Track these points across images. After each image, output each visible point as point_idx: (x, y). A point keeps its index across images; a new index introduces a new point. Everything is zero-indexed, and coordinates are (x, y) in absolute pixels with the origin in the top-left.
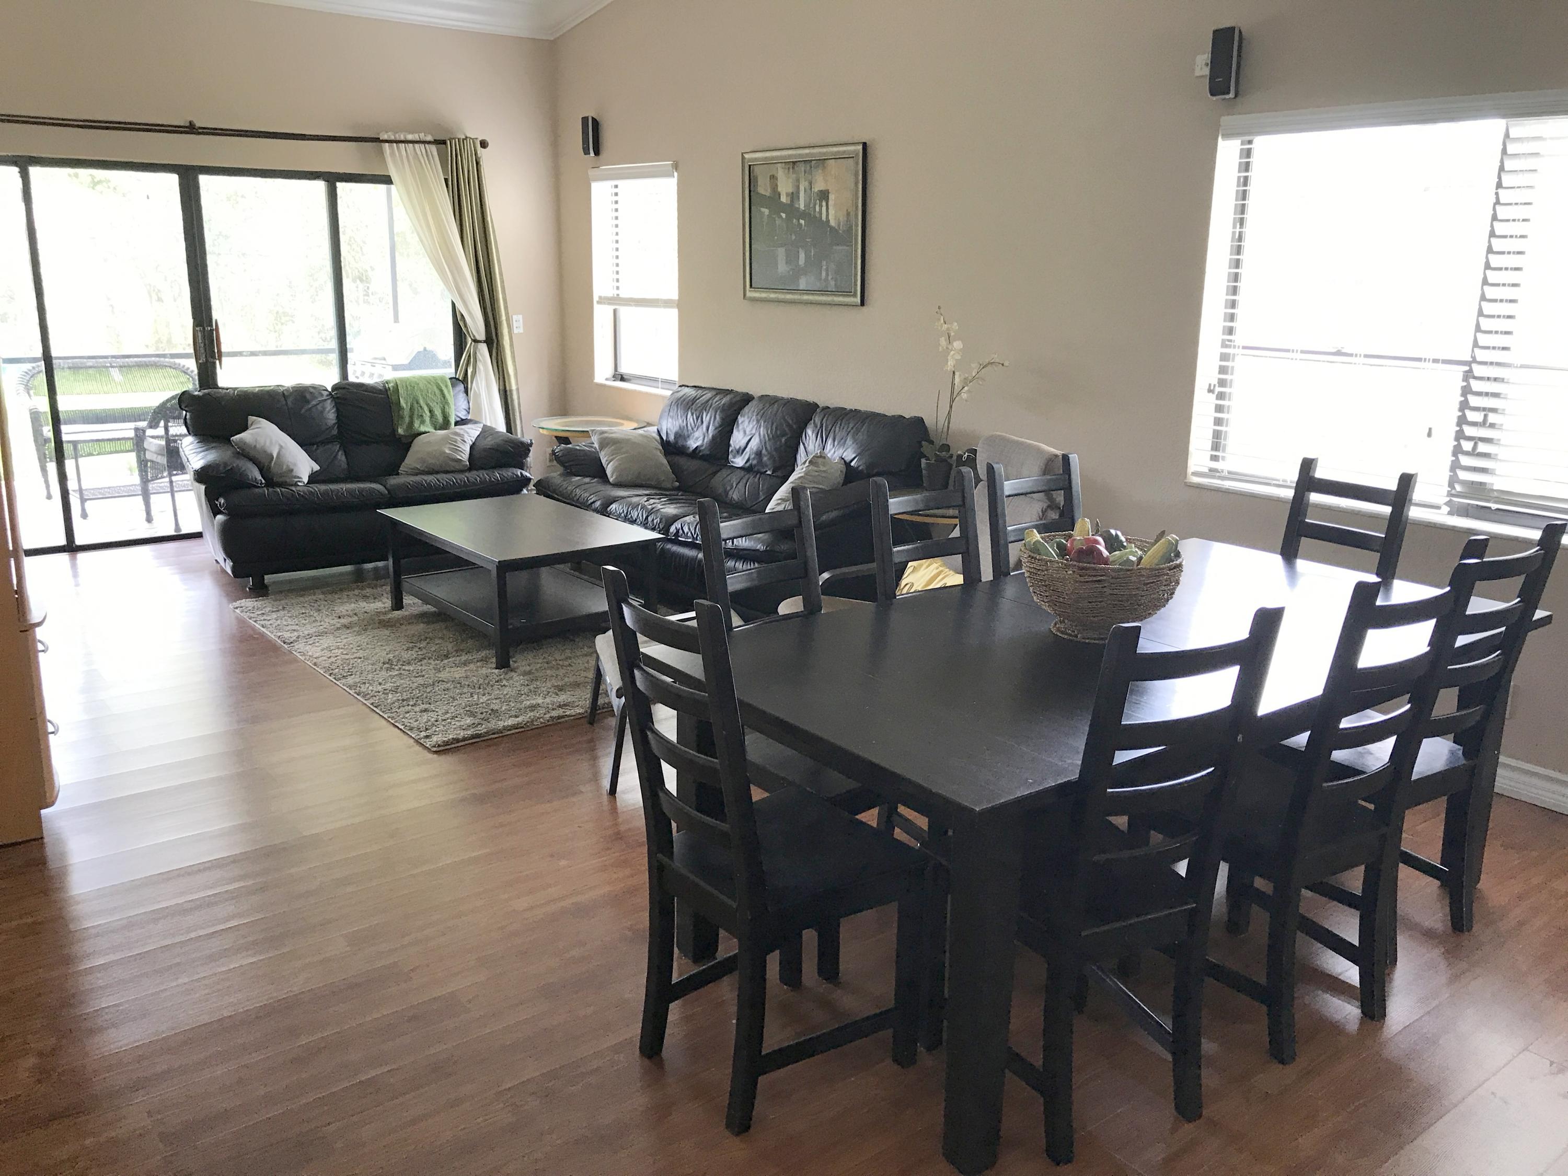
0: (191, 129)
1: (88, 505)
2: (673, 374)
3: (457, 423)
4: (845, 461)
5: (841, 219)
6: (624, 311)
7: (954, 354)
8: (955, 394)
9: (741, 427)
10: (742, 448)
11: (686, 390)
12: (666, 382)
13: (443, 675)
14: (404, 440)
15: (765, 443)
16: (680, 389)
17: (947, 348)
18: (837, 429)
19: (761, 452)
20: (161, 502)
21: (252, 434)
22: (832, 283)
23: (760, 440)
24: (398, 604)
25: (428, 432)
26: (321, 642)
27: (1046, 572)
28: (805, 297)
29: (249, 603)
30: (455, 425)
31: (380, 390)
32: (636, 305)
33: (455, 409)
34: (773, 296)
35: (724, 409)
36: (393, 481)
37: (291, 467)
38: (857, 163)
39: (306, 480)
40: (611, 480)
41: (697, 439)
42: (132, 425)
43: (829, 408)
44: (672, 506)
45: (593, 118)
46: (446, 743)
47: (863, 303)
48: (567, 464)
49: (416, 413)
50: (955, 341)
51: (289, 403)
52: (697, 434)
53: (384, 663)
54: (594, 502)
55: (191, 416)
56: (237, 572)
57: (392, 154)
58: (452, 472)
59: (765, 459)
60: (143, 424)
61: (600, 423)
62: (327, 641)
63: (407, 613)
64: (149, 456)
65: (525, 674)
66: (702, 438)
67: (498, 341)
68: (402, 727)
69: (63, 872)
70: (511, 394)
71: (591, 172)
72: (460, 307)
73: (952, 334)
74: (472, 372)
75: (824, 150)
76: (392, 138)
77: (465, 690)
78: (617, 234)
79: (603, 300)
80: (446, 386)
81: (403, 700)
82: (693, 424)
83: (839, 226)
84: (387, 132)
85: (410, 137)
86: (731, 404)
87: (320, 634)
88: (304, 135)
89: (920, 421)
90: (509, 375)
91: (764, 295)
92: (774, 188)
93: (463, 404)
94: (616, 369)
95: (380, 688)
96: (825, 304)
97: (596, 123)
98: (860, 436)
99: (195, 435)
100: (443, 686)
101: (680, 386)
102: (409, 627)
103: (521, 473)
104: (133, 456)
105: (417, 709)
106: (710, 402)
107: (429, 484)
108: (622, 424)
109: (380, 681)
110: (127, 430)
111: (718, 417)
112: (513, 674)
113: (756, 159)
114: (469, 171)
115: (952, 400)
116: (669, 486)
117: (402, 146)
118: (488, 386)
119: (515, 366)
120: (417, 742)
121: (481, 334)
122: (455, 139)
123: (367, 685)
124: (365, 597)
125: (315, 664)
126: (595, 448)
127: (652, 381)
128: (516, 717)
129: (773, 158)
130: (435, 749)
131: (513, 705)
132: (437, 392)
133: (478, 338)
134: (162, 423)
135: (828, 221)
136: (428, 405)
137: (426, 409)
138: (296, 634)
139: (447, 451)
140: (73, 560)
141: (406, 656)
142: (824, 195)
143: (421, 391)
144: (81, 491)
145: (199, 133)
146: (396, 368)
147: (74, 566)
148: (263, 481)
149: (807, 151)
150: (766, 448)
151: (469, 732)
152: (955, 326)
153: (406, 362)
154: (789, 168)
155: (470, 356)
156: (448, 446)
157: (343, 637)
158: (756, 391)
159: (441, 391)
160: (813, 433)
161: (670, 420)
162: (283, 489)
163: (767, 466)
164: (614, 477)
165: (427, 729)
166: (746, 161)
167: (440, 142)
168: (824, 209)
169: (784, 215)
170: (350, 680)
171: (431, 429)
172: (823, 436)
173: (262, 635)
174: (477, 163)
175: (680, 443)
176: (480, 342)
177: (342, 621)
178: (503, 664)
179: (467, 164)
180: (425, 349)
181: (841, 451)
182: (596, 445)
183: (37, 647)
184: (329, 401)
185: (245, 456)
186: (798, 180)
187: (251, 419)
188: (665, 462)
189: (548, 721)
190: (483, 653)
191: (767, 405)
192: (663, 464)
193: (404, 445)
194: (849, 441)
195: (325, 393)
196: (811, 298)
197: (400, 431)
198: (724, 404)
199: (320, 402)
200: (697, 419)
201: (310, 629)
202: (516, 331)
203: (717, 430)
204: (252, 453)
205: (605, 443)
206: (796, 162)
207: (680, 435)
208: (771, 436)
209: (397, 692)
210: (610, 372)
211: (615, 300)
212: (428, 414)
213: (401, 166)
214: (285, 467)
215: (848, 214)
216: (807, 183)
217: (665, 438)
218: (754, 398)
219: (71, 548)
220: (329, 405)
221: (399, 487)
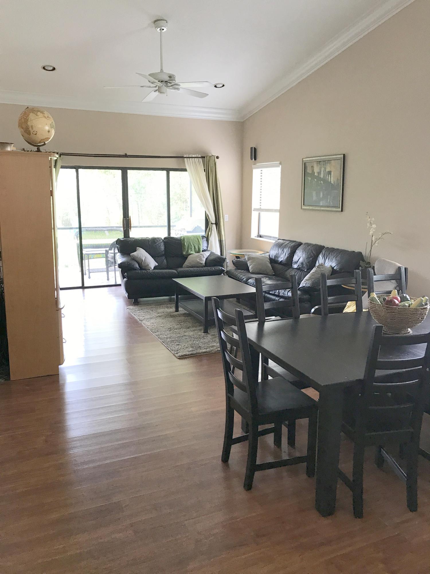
0: (126, 156)
1: (91, 274)
2: (276, 235)
3: (203, 251)
4: (332, 267)
5: (335, 181)
6: (263, 214)
7: (373, 230)
8: (373, 244)
9: (297, 254)
10: (297, 262)
11: (280, 241)
12: (274, 237)
13: (186, 334)
14: (185, 256)
15: (305, 259)
16: (278, 240)
17: (370, 227)
18: (330, 255)
19: (303, 263)
20: (112, 274)
21: (137, 253)
22: (332, 203)
23: (303, 259)
24: (177, 310)
25: (192, 254)
26: (151, 321)
27: (375, 308)
28: (322, 209)
29: (131, 307)
30: (202, 251)
31: (179, 240)
32: (266, 211)
33: (203, 246)
34: (311, 208)
35: (291, 247)
36: (180, 269)
37: (148, 264)
38: (341, 162)
39: (153, 268)
40: (250, 271)
41: (282, 258)
42: (105, 249)
43: (328, 248)
44: (269, 281)
45: (254, 148)
46: (182, 356)
47: (342, 211)
48: (237, 266)
49: (190, 247)
50: (373, 224)
51: (150, 243)
52: (282, 256)
53: (169, 329)
54: (243, 279)
55: (119, 247)
56: (129, 297)
57: (187, 161)
58: (198, 267)
59: (304, 265)
60: (108, 249)
61: (249, 252)
62: (152, 321)
63: (179, 313)
64: (109, 259)
65: (212, 335)
66: (283, 258)
67: (219, 223)
68: (170, 350)
69: (64, 385)
70: (223, 242)
71: (253, 166)
72: (207, 212)
73: (372, 222)
74: (210, 234)
75: (330, 157)
76: (188, 156)
77: (192, 339)
78: (261, 187)
79: (256, 210)
80: (200, 239)
81: (172, 341)
82: (281, 253)
83: (334, 184)
84: (186, 154)
85: (193, 156)
86: (294, 246)
87: (151, 318)
88: (160, 156)
89: (360, 253)
90: (222, 235)
91: (308, 208)
92: (313, 171)
93: (205, 244)
94: (259, 234)
95: (166, 337)
96: (329, 211)
97: (255, 149)
98: (338, 258)
99: (120, 253)
100: (185, 337)
101: (278, 239)
102: (179, 318)
103: (221, 268)
104: (104, 259)
105: (176, 344)
106: (287, 245)
107: (191, 271)
108: (258, 252)
109: (166, 334)
110: (103, 251)
111: (289, 251)
112: (208, 335)
113: (307, 161)
114: (212, 167)
115: (372, 246)
116: (271, 274)
117: (191, 159)
118: (215, 239)
119: (224, 232)
120: (174, 355)
121: (214, 222)
122: (208, 156)
123: (162, 335)
124: (167, 307)
125: (148, 328)
126: (246, 260)
127: (269, 237)
128: (206, 349)
129: (313, 160)
130: (178, 357)
131: (206, 345)
132: (197, 240)
133: (213, 223)
134: (113, 249)
135: (331, 182)
136: (193, 245)
137: (193, 246)
138: (144, 318)
139: (198, 260)
140: (83, 291)
141: (176, 327)
142: (330, 173)
143: (192, 240)
144: (89, 270)
145: (128, 157)
146: (188, 232)
147: (83, 293)
148: (139, 268)
149: (324, 157)
150: (305, 262)
151: (190, 353)
152: (373, 219)
153: (191, 230)
154: (318, 163)
155: (210, 229)
156: (198, 258)
157: (158, 320)
158: (303, 242)
159: (198, 240)
160: (322, 256)
161: (273, 251)
162: (145, 271)
163: (305, 268)
164: (252, 270)
165: (177, 351)
166: (304, 161)
167: (203, 157)
168: (329, 178)
169: (316, 180)
170: (157, 334)
171: (194, 253)
172: (325, 257)
173: (134, 318)
174: (215, 164)
175: (276, 259)
176: (214, 224)
177: (159, 314)
178: (206, 332)
179: (212, 164)
180: (198, 226)
181: (331, 263)
182: (247, 259)
183: (61, 316)
184: (162, 243)
185: (134, 260)
186: (321, 168)
187: (138, 248)
188: (270, 265)
189: (216, 351)
190: (201, 328)
191: (306, 246)
192: (268, 266)
193: (185, 258)
194: (334, 260)
195: (162, 240)
196: (324, 209)
197: (184, 253)
198: (292, 246)
199: (159, 243)
200: (282, 251)
201: (148, 317)
202: (226, 220)
203: (289, 255)
204: (137, 259)
205: (249, 259)
206: (321, 161)
207: (276, 257)
208: (307, 258)
209: (171, 338)
210: (256, 234)
211: (260, 210)
212: (193, 247)
213: (190, 165)
214: (146, 264)
215: (338, 179)
216: (324, 168)
217: (271, 257)
218: (302, 244)
219: (83, 287)
220: (162, 244)
221: (181, 271)
